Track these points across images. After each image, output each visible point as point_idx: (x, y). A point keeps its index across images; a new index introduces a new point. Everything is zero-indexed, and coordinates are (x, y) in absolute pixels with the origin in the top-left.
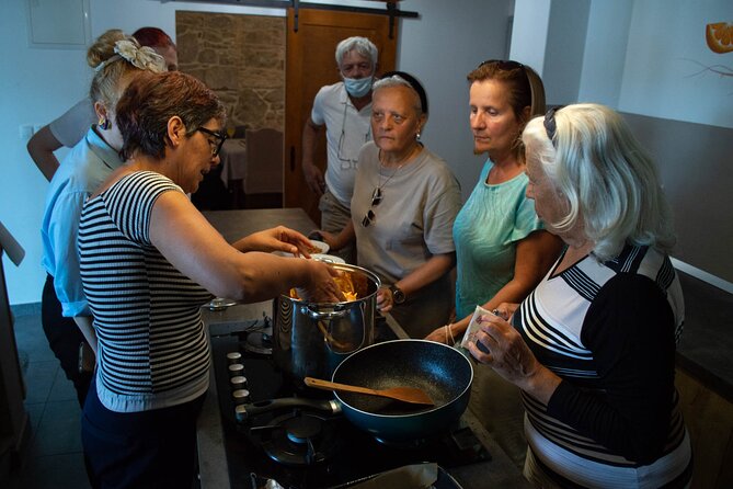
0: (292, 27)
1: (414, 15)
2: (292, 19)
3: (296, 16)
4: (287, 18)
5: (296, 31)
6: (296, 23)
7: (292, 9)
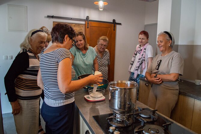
0: (87, 27)
1: (120, 24)
2: (87, 24)
3: (88, 24)
4: (85, 24)
5: (88, 28)
6: (88, 26)
7: (87, 22)
